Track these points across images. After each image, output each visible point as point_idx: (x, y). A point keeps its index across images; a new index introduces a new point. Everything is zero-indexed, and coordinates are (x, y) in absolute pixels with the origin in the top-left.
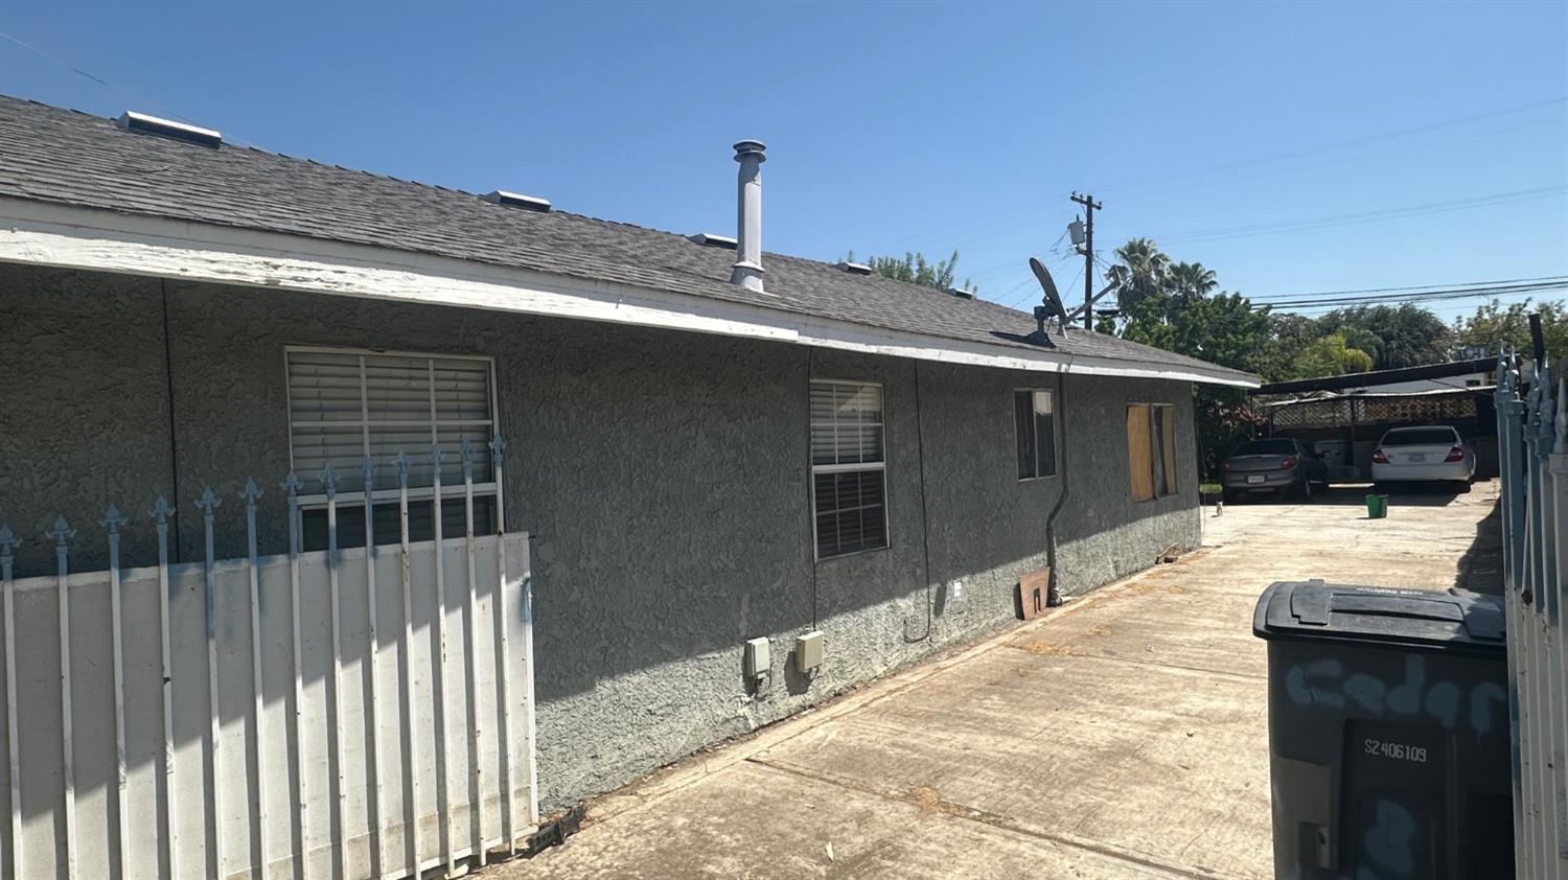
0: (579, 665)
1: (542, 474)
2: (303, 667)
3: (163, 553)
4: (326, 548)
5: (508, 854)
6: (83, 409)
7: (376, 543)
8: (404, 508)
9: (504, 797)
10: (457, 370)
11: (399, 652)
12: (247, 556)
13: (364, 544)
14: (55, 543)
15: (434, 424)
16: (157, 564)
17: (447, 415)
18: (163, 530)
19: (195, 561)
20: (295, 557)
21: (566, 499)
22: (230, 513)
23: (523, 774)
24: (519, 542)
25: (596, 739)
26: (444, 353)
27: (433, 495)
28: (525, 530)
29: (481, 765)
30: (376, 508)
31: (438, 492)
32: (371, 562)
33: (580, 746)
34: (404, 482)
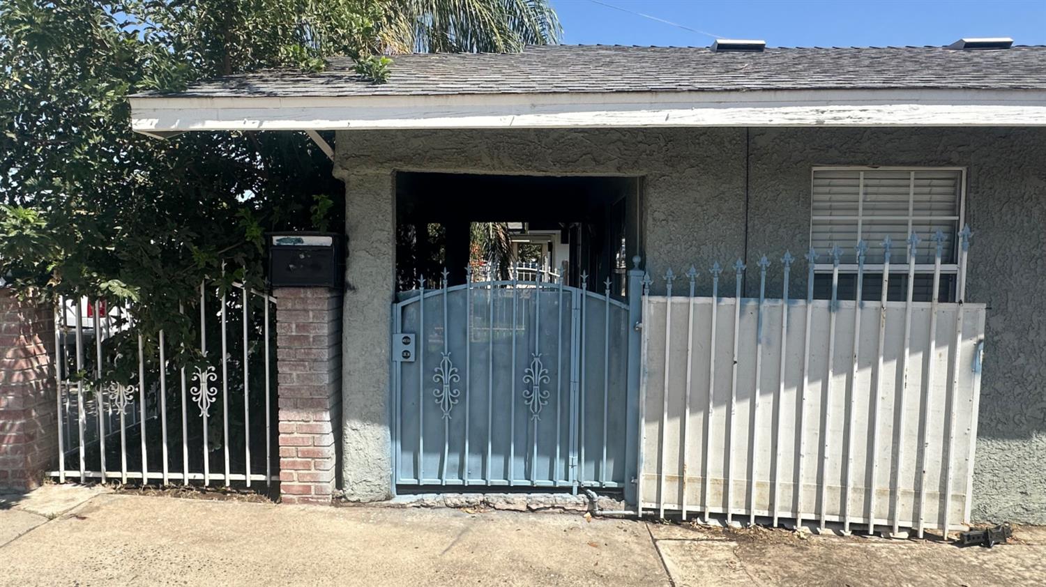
0: (1017, 417)
1: (1000, 260)
2: (809, 371)
3: (739, 291)
4: (830, 299)
5: (942, 538)
6: (705, 208)
7: (863, 299)
8: (886, 277)
9: (943, 496)
10: (931, 179)
11: (872, 374)
12: (782, 298)
13: (855, 299)
14: (690, 279)
15: (910, 219)
16: (735, 297)
17: (921, 212)
18: (739, 277)
19: (752, 297)
20: (810, 302)
21: (1021, 282)
22: (774, 270)
23: (960, 485)
24: (977, 311)
25: (1028, 480)
26: (924, 166)
27: (909, 271)
28: (984, 302)
29: (926, 467)
30: (865, 276)
31: (912, 268)
32: (859, 310)
33: (1011, 480)
34: (887, 258)
